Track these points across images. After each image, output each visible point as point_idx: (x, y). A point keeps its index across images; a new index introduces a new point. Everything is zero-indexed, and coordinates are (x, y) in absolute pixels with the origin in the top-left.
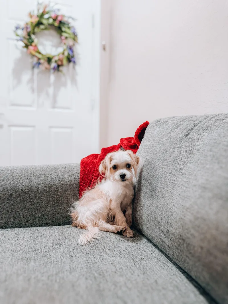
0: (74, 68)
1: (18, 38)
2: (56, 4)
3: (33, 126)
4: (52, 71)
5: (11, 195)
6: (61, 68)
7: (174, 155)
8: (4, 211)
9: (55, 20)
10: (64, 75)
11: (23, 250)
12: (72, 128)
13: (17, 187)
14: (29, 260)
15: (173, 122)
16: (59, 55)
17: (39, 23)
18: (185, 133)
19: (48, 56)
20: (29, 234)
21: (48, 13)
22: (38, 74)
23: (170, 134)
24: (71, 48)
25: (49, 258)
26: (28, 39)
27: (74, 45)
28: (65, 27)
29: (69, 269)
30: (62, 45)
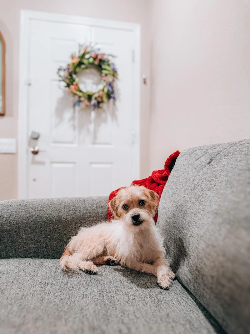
0: (114, 104)
1: (61, 79)
2: (97, 44)
3: (74, 163)
4: (92, 108)
5: (41, 225)
6: (101, 105)
7: (195, 183)
8: (34, 241)
9: (95, 59)
10: (104, 111)
11: (44, 276)
12: (111, 163)
13: (46, 217)
14: (46, 284)
15: (201, 150)
16: (99, 92)
17: (80, 64)
18: (208, 160)
19: (88, 93)
20: (52, 263)
21: (88, 53)
22: (79, 111)
23: (195, 163)
24: (110, 85)
25: (65, 285)
26: (70, 79)
27: (113, 81)
28: (104, 65)
29: (82, 295)
30: (102, 82)
